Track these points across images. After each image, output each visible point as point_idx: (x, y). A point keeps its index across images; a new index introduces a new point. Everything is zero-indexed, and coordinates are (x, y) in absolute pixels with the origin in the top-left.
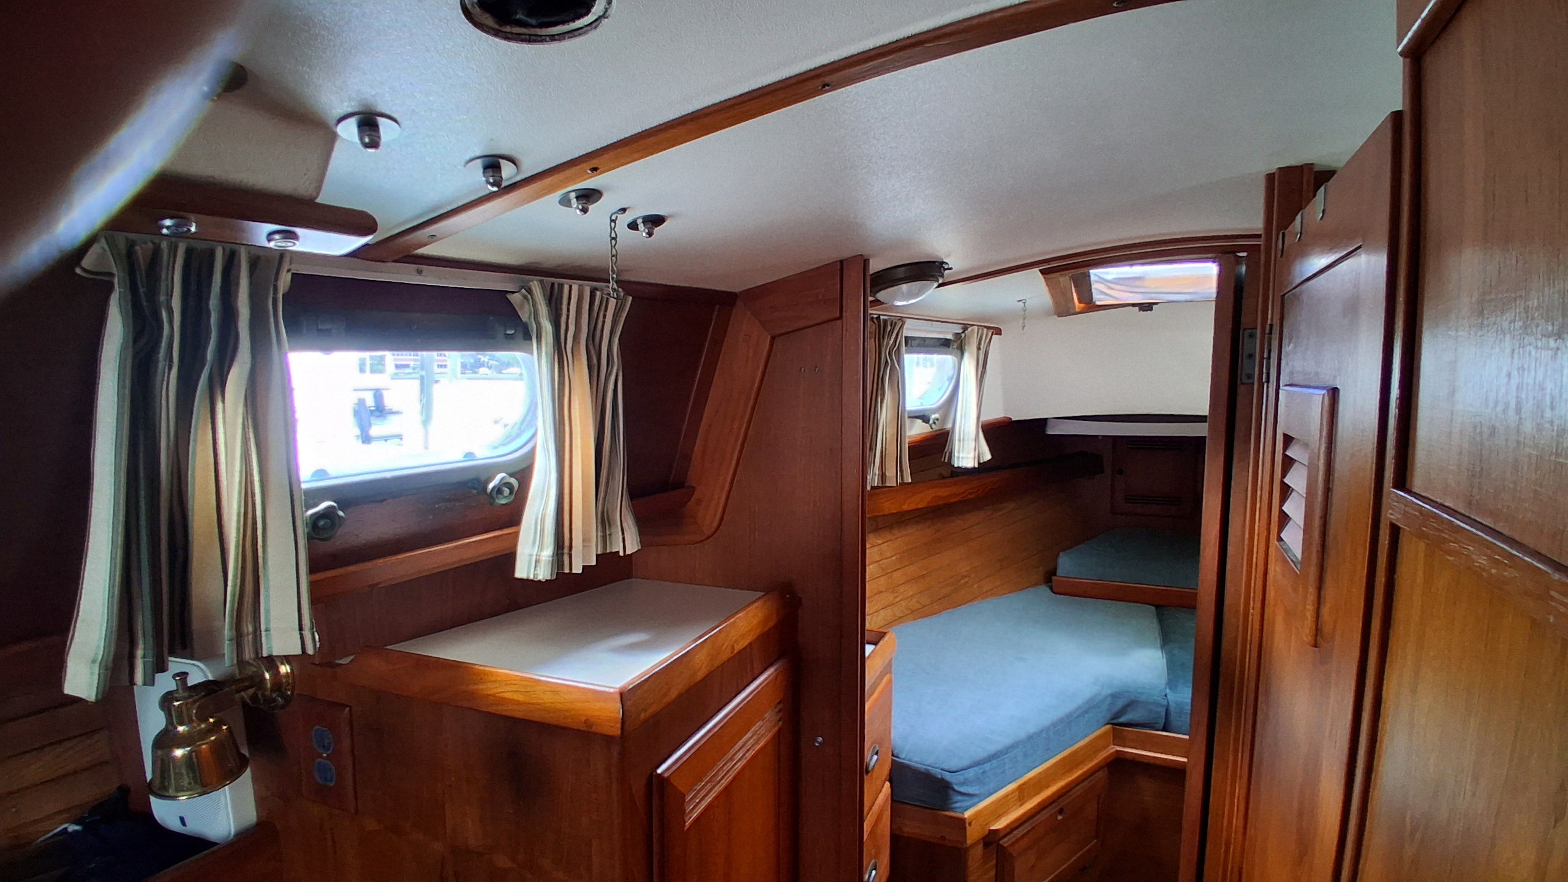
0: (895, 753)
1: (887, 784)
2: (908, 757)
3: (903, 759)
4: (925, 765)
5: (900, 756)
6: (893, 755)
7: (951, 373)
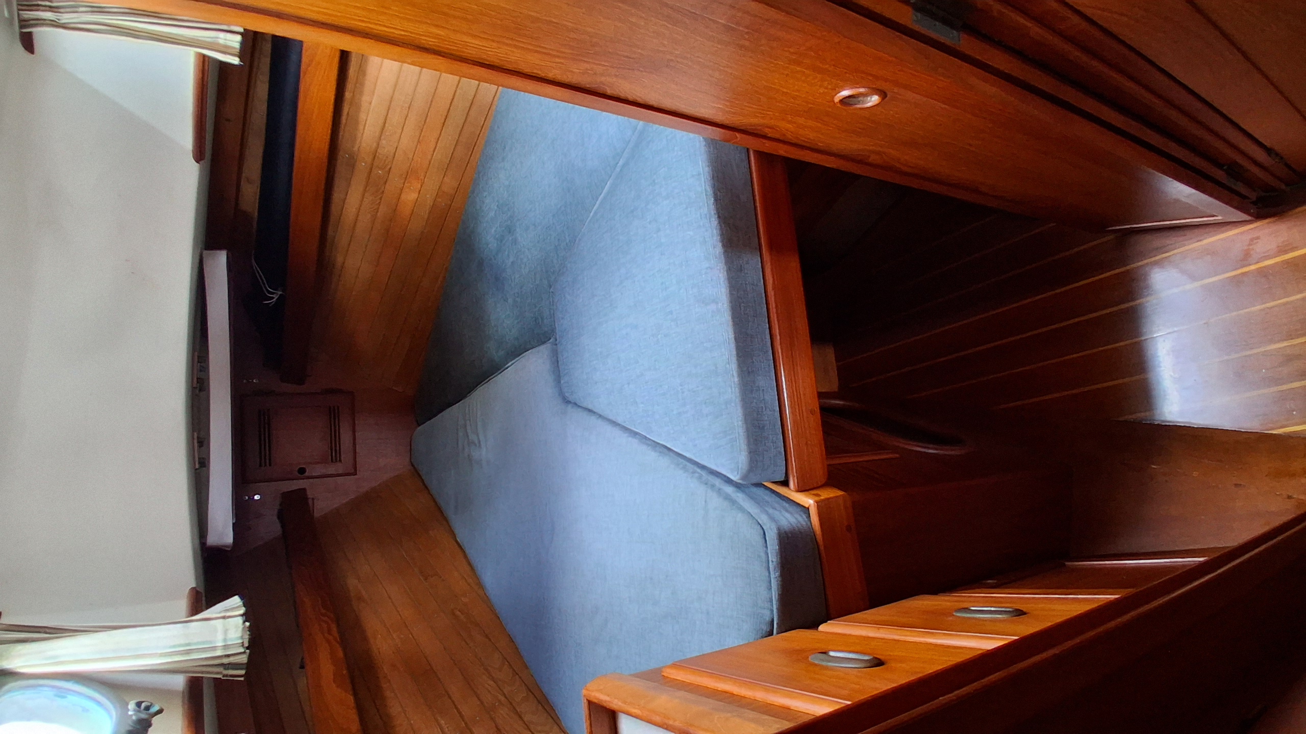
0: (766, 628)
1: (822, 628)
2: (768, 605)
3: (772, 611)
4: (769, 576)
5: (768, 619)
6: (770, 633)
7: (48, 692)
